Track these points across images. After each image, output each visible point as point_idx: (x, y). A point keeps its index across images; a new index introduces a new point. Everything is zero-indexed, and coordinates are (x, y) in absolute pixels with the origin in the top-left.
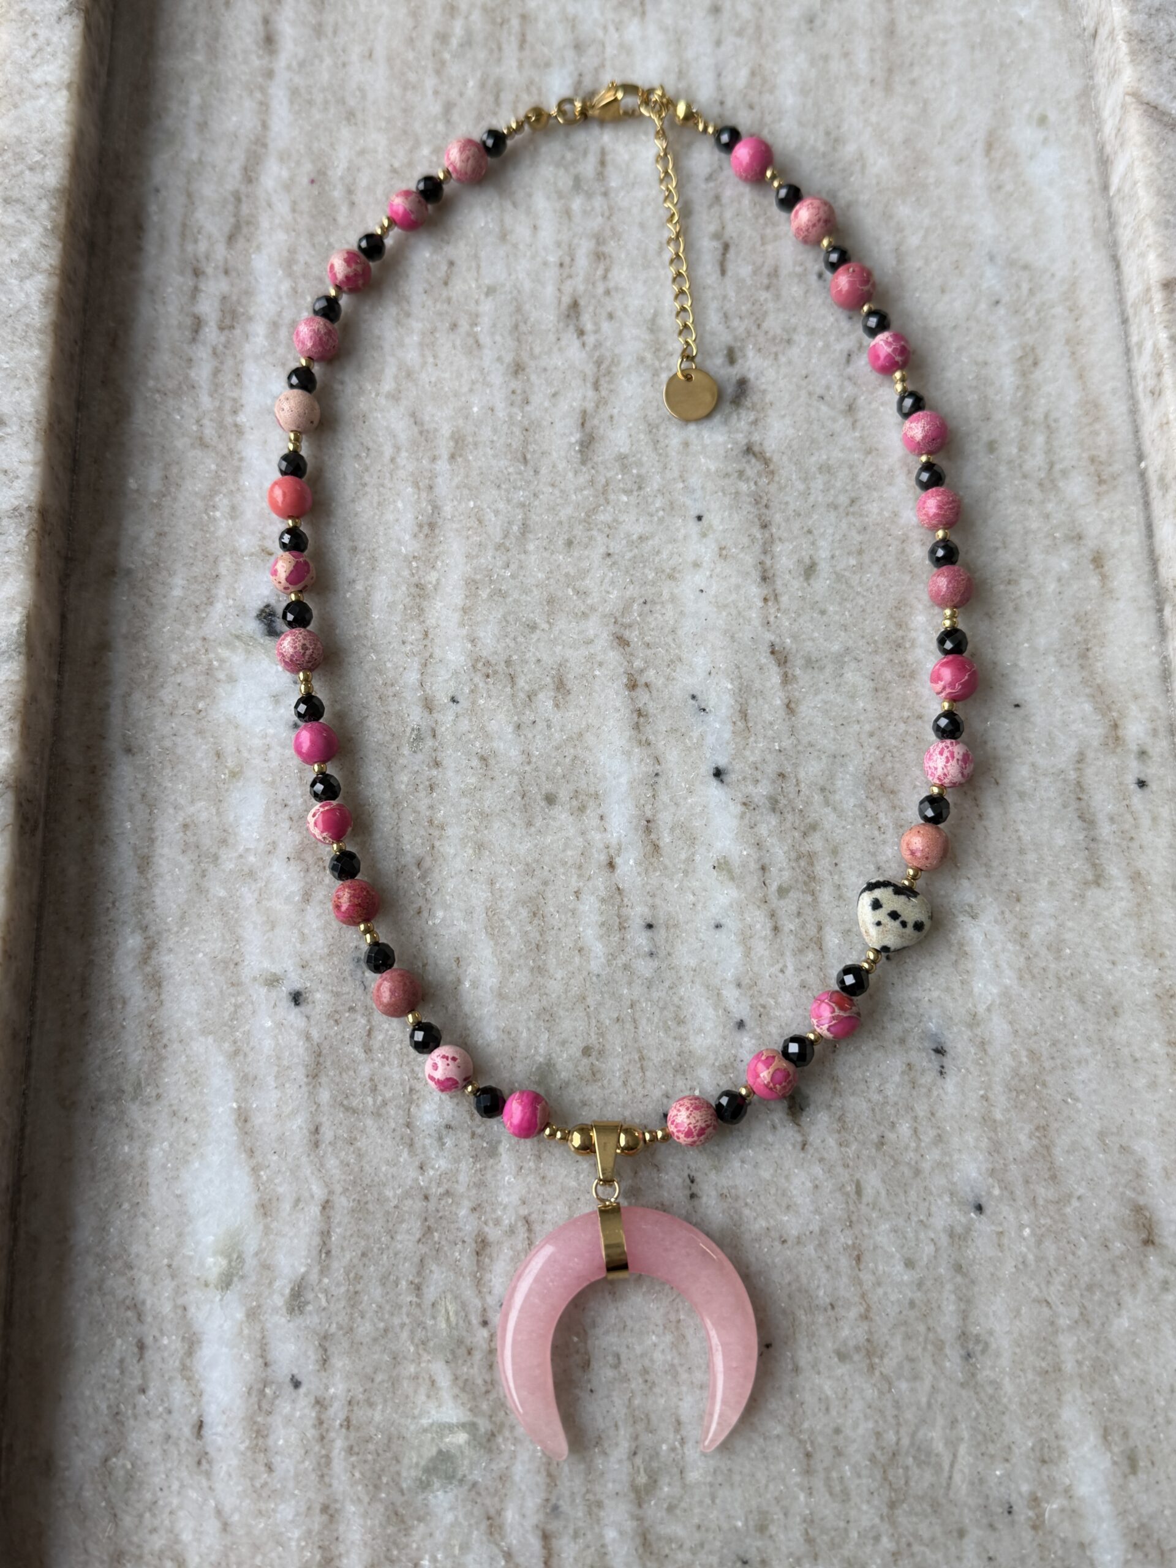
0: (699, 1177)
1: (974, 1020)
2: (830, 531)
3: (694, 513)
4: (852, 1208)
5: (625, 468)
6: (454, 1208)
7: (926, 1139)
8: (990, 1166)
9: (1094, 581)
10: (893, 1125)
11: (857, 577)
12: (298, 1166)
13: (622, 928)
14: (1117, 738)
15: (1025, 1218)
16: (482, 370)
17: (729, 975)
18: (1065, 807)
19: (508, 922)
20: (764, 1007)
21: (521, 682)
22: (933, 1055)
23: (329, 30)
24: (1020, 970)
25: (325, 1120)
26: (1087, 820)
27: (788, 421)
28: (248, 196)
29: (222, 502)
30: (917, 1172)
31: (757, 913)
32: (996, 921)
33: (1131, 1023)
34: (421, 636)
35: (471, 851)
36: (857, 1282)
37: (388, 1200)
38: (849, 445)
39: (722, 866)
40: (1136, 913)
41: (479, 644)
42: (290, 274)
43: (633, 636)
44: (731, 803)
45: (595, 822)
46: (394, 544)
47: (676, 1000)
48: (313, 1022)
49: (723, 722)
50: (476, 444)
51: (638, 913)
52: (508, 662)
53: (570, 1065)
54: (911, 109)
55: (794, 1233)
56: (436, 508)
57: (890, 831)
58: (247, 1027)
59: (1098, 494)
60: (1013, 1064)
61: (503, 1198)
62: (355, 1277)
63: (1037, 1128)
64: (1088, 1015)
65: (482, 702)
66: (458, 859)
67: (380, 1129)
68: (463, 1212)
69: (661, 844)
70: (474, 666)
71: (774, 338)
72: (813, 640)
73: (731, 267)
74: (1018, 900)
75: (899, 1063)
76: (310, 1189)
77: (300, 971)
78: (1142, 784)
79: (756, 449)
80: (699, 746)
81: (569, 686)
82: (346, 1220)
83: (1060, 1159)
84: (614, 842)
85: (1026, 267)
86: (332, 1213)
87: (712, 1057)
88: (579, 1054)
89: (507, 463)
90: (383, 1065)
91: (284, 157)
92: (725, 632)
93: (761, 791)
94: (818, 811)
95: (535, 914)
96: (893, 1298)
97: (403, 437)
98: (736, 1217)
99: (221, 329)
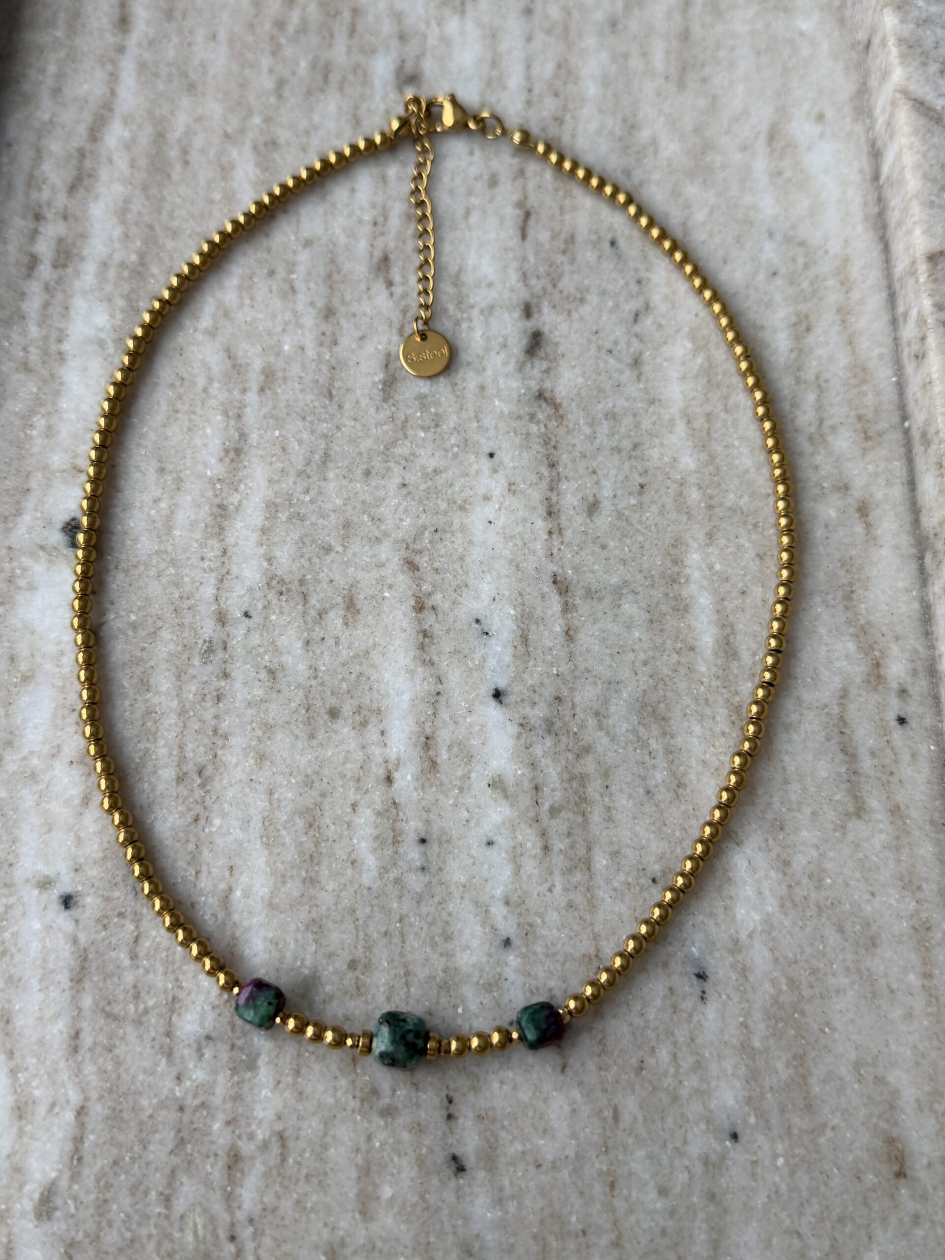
0: (457, 1097)
1: (735, 947)
2: (613, 472)
3: (488, 450)
4: (608, 1134)
5: (424, 407)
6: (208, 1121)
7: (685, 1065)
8: (747, 1094)
9: (859, 529)
10: (653, 1049)
11: (637, 516)
12: (56, 1071)
13: (396, 842)
14: (879, 677)
15: (780, 1148)
16: (295, 313)
17: (499, 892)
18: (828, 739)
19: (284, 833)
20: (531, 925)
21: (313, 601)
22: (695, 981)
23: (178, 14)
24: (782, 898)
25: (85, 1025)
26: (849, 753)
27: (578, 370)
28: (92, 153)
29: (40, 422)
30: (675, 1099)
31: (529, 831)
32: (760, 849)
33: (888, 954)
34: (219, 553)
35: (252, 761)
36: (609, 1208)
37: (142, 1109)
38: (634, 395)
39: (497, 784)
40: (896, 847)
41: (275, 564)
42: (123, 222)
43: (423, 561)
44: (508, 723)
45: (375, 736)
46: (200, 467)
47: (444, 915)
48: (81, 926)
49: (504, 646)
50: (285, 379)
51: (412, 827)
52: (302, 581)
53: (335, 978)
54: (702, 103)
55: (549, 1157)
56: (243, 436)
57: (660, 756)
58: (16, 928)
59: (864, 449)
60: (772, 991)
61: (259, 1113)
62: (104, 1184)
63: (794, 1057)
64: (846, 944)
65: (274, 617)
66: (239, 768)
67: (140, 1037)
68: (217, 1126)
69: (439, 761)
70: (268, 584)
71: (568, 298)
72: (593, 572)
73: (531, 232)
74: (782, 829)
75: (661, 987)
76: (66, 1094)
77: (72, 874)
78: (902, 721)
79: (547, 395)
80: (480, 667)
81: (359, 606)
82: (100, 1127)
83: (817, 1089)
84: (393, 757)
85: (802, 244)
86: (86, 1120)
87: (477, 974)
88: (345, 967)
89: (313, 397)
90: (147, 972)
91: (127, 121)
92: (511, 562)
93: (537, 713)
94: (592, 734)
95: (311, 825)
96: (645, 1226)
97: (216, 370)
98: (492, 1140)
99: (55, 266)
